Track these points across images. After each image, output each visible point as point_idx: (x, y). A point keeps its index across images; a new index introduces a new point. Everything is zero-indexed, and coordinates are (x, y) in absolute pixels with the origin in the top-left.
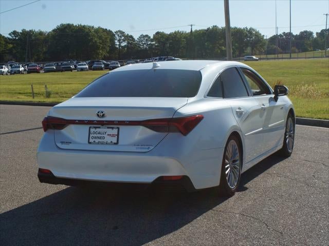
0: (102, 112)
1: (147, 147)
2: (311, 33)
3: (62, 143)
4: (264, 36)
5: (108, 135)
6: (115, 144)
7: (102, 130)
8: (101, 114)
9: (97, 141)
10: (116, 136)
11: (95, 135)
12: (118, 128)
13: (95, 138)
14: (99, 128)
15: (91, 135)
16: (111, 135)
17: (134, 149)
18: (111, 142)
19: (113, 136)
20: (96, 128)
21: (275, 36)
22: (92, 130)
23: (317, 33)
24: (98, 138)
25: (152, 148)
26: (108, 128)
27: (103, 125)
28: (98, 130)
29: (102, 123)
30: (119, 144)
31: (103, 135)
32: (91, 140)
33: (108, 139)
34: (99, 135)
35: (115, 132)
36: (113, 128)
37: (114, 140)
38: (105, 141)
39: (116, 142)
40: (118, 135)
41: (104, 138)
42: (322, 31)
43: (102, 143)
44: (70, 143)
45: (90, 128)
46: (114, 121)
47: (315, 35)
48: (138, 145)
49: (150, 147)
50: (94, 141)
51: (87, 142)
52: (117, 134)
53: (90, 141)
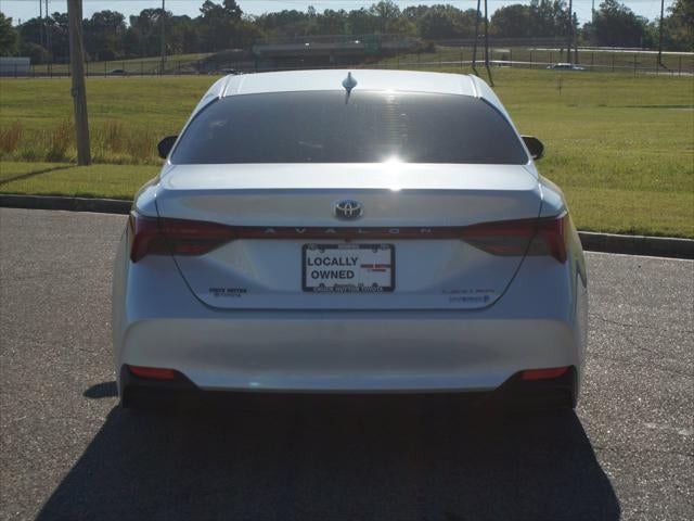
0: (354, 205)
1: (482, 295)
2: (119, 18)
3: (216, 291)
4: (10, 19)
5: (363, 266)
6: (386, 289)
7: (343, 253)
8: (351, 209)
9: (330, 282)
10: (389, 270)
11: (323, 268)
12: (392, 248)
13: (325, 275)
14: (335, 247)
15: (310, 269)
16: (372, 266)
17: (443, 302)
18: (375, 285)
19: (379, 268)
20: (322, 248)
21: (34, 20)
22: (312, 254)
23: (132, 18)
24: (335, 275)
25: (493, 297)
26: (362, 247)
27: (348, 239)
28: (329, 253)
29: (348, 235)
30: (397, 289)
31: (346, 268)
32: (311, 283)
33: (365, 278)
34: (335, 268)
35: (383, 257)
36: (375, 247)
37: (383, 279)
38: (355, 282)
39: (387, 283)
40: (393, 266)
41: (351, 274)
42: (143, 13)
43: (348, 290)
44: (245, 291)
45: (305, 248)
46: (389, 228)
47: (128, 23)
48: (455, 292)
49: (489, 294)
50: (322, 285)
51: (299, 287)
52: (388, 261)
53: (308, 285)
